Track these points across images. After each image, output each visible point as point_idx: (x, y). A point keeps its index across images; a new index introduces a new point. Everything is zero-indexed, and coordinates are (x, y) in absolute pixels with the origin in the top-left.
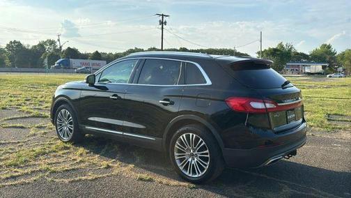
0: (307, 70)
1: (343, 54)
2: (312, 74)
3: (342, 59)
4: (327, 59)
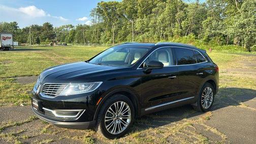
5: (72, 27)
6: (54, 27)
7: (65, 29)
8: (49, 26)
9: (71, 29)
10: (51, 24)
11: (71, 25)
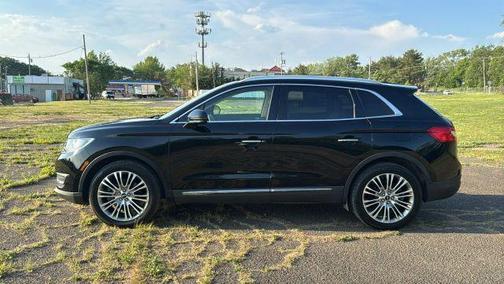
0: (137, 91)
1: (173, 70)
2: (145, 96)
3: (172, 76)
4: (156, 77)
5: (464, 53)
6: (425, 57)
7: (450, 59)
8: (415, 57)
9: (463, 58)
10: (419, 52)
11: (463, 51)
